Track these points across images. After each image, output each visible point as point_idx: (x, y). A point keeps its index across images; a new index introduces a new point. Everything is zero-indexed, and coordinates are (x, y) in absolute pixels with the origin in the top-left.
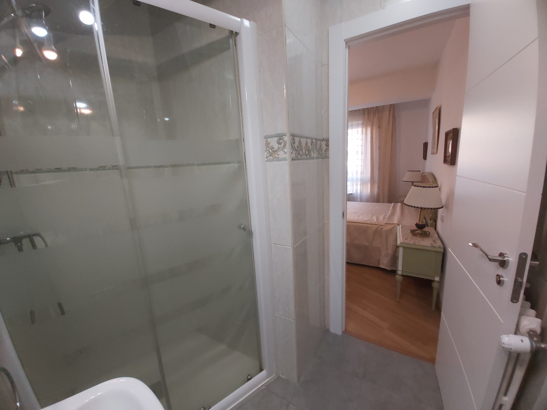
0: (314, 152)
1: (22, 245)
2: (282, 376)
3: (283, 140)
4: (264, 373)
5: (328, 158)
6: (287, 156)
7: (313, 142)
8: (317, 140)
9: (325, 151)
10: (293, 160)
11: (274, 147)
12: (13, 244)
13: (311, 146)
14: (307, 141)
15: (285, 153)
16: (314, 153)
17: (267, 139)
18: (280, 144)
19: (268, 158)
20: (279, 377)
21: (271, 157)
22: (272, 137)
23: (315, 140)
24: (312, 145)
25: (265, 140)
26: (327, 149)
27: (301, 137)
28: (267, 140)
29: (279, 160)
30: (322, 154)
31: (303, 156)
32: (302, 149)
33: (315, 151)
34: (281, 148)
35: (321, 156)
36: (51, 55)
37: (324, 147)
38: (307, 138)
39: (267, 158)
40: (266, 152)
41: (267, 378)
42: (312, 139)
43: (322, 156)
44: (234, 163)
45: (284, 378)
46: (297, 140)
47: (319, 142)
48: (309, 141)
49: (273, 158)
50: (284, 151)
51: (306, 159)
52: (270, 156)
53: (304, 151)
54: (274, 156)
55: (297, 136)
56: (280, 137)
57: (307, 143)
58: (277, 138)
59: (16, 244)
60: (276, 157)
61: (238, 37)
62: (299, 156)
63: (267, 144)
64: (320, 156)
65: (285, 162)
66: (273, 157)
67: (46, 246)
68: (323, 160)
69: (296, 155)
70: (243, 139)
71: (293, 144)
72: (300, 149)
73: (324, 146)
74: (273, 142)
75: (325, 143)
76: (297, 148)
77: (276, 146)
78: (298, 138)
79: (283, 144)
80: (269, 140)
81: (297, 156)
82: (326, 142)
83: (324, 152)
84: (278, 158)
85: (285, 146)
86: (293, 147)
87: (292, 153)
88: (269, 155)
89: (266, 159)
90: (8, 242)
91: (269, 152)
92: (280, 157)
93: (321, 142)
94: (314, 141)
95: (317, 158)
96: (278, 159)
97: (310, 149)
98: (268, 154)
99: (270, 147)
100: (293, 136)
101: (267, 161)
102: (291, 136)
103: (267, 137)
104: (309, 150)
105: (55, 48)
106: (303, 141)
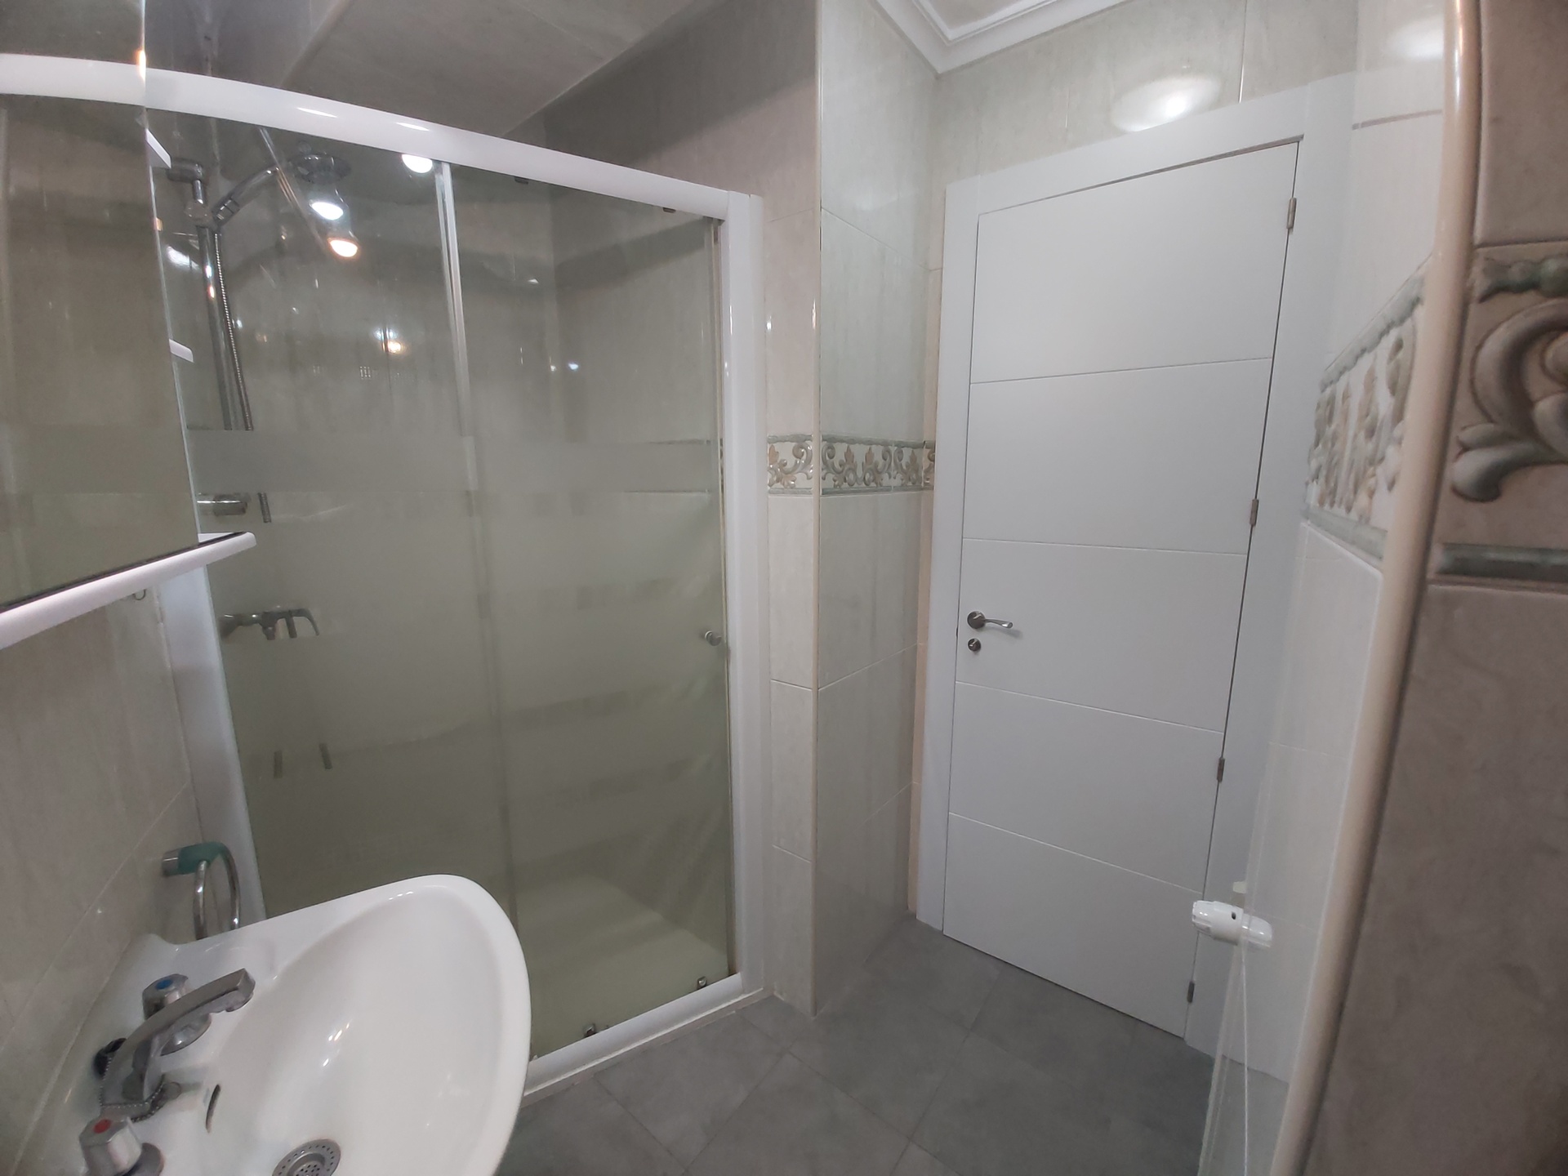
0: (890, 475)
1: (274, 630)
2: (779, 996)
3: (806, 450)
4: (736, 979)
5: (932, 488)
6: (812, 484)
7: (889, 452)
8: (901, 445)
9: (927, 471)
10: (825, 492)
11: (786, 464)
12: (258, 628)
13: (881, 462)
14: (870, 449)
15: (809, 478)
16: (890, 477)
17: (774, 445)
18: (799, 457)
19: (773, 487)
20: (772, 997)
21: (779, 485)
22: (783, 440)
23: (896, 448)
24: (885, 459)
25: (769, 446)
26: (930, 470)
27: (852, 441)
28: (772, 448)
29: (795, 493)
30: (919, 479)
31: (856, 485)
32: (854, 470)
33: (893, 473)
34: (800, 466)
35: (913, 484)
36: (345, 248)
37: (925, 463)
38: (870, 443)
39: (770, 485)
40: (769, 474)
41: (743, 992)
42: (885, 444)
43: (917, 484)
44: (703, 491)
45: (783, 999)
46: (840, 450)
47: (907, 452)
48: (878, 451)
49: (782, 487)
50: (807, 474)
51: (866, 492)
52: (778, 481)
53: (860, 474)
54: (786, 483)
55: (842, 441)
56: (800, 441)
57: (869, 456)
58: (794, 444)
59: (265, 628)
60: (789, 484)
61: (722, 229)
62: (845, 485)
63: (773, 455)
64: (910, 484)
65: (811, 498)
66: (783, 484)
67: (317, 633)
68: (918, 492)
69: (836, 483)
70: (721, 440)
71: (827, 458)
72: (850, 469)
73: (924, 459)
74: (786, 452)
75: (926, 451)
76: (841, 466)
77: (791, 461)
78: (844, 444)
79: (804, 457)
80: (777, 446)
81: (838, 485)
82: (928, 450)
83: (923, 474)
84: (793, 487)
85: (808, 461)
86: (827, 466)
87: (824, 479)
88: (775, 479)
89: (769, 488)
90: (255, 621)
91: (776, 471)
92: (797, 487)
93: (915, 450)
94: (893, 449)
95: (903, 488)
96: (794, 491)
97: (879, 468)
98: (773, 477)
99: (778, 461)
100: (830, 441)
101: (770, 492)
102: (824, 440)
103: (773, 440)
104: (876, 472)
105: (354, 234)
106: (859, 452)
